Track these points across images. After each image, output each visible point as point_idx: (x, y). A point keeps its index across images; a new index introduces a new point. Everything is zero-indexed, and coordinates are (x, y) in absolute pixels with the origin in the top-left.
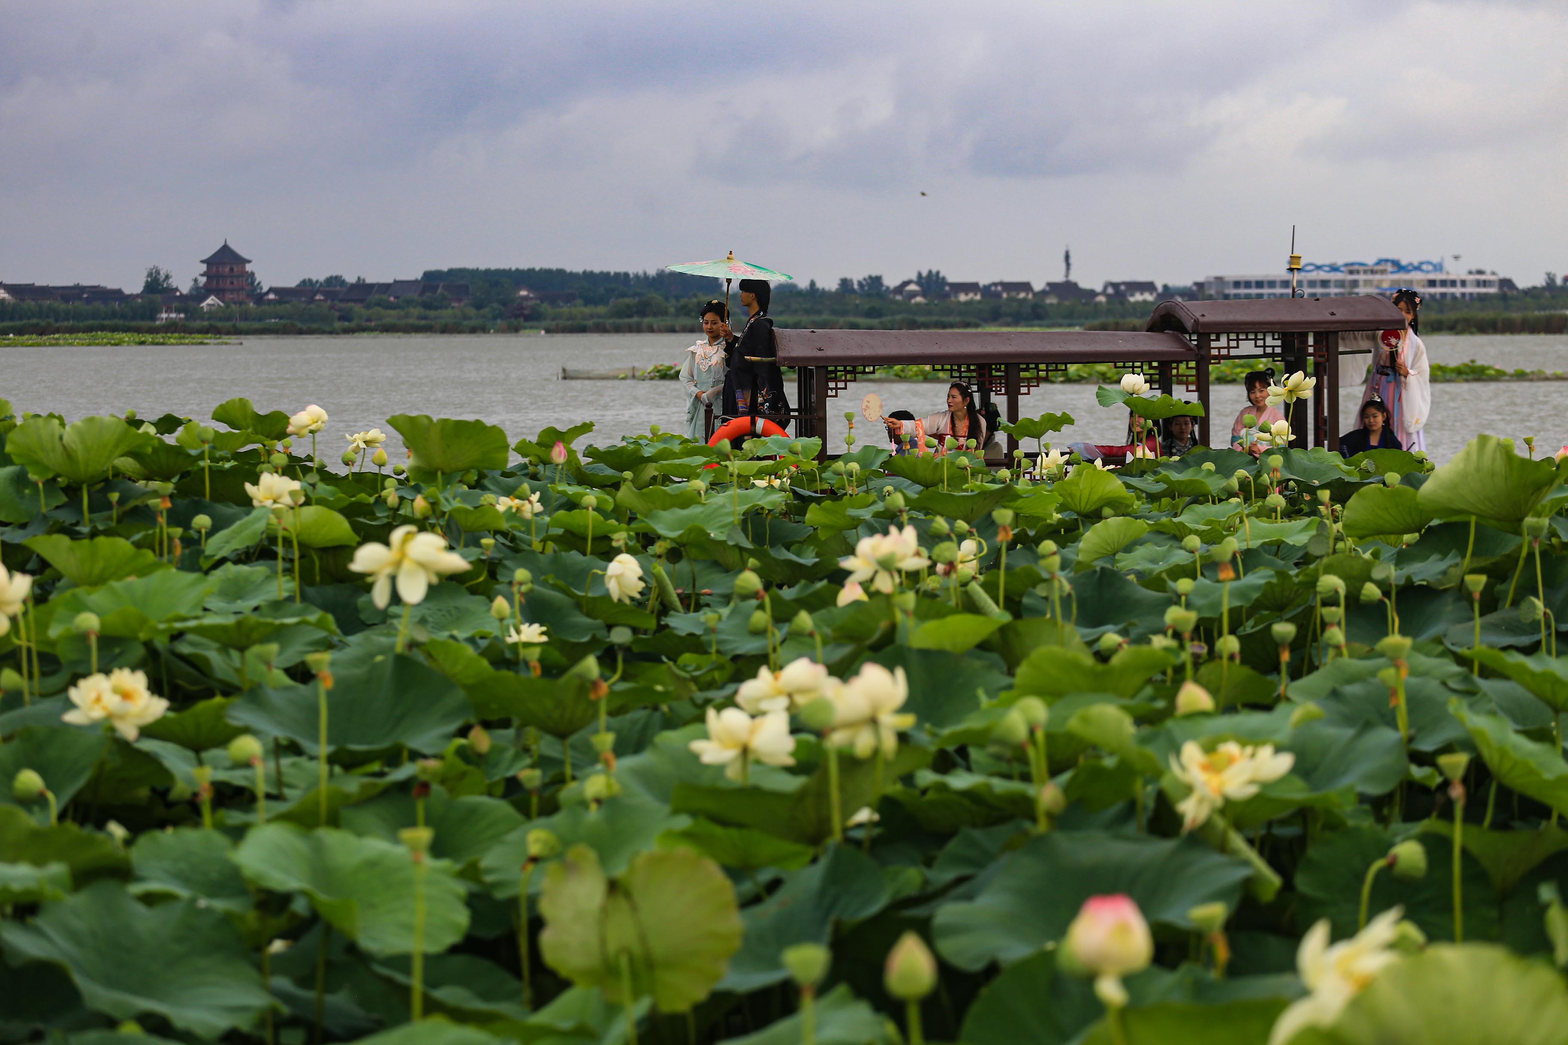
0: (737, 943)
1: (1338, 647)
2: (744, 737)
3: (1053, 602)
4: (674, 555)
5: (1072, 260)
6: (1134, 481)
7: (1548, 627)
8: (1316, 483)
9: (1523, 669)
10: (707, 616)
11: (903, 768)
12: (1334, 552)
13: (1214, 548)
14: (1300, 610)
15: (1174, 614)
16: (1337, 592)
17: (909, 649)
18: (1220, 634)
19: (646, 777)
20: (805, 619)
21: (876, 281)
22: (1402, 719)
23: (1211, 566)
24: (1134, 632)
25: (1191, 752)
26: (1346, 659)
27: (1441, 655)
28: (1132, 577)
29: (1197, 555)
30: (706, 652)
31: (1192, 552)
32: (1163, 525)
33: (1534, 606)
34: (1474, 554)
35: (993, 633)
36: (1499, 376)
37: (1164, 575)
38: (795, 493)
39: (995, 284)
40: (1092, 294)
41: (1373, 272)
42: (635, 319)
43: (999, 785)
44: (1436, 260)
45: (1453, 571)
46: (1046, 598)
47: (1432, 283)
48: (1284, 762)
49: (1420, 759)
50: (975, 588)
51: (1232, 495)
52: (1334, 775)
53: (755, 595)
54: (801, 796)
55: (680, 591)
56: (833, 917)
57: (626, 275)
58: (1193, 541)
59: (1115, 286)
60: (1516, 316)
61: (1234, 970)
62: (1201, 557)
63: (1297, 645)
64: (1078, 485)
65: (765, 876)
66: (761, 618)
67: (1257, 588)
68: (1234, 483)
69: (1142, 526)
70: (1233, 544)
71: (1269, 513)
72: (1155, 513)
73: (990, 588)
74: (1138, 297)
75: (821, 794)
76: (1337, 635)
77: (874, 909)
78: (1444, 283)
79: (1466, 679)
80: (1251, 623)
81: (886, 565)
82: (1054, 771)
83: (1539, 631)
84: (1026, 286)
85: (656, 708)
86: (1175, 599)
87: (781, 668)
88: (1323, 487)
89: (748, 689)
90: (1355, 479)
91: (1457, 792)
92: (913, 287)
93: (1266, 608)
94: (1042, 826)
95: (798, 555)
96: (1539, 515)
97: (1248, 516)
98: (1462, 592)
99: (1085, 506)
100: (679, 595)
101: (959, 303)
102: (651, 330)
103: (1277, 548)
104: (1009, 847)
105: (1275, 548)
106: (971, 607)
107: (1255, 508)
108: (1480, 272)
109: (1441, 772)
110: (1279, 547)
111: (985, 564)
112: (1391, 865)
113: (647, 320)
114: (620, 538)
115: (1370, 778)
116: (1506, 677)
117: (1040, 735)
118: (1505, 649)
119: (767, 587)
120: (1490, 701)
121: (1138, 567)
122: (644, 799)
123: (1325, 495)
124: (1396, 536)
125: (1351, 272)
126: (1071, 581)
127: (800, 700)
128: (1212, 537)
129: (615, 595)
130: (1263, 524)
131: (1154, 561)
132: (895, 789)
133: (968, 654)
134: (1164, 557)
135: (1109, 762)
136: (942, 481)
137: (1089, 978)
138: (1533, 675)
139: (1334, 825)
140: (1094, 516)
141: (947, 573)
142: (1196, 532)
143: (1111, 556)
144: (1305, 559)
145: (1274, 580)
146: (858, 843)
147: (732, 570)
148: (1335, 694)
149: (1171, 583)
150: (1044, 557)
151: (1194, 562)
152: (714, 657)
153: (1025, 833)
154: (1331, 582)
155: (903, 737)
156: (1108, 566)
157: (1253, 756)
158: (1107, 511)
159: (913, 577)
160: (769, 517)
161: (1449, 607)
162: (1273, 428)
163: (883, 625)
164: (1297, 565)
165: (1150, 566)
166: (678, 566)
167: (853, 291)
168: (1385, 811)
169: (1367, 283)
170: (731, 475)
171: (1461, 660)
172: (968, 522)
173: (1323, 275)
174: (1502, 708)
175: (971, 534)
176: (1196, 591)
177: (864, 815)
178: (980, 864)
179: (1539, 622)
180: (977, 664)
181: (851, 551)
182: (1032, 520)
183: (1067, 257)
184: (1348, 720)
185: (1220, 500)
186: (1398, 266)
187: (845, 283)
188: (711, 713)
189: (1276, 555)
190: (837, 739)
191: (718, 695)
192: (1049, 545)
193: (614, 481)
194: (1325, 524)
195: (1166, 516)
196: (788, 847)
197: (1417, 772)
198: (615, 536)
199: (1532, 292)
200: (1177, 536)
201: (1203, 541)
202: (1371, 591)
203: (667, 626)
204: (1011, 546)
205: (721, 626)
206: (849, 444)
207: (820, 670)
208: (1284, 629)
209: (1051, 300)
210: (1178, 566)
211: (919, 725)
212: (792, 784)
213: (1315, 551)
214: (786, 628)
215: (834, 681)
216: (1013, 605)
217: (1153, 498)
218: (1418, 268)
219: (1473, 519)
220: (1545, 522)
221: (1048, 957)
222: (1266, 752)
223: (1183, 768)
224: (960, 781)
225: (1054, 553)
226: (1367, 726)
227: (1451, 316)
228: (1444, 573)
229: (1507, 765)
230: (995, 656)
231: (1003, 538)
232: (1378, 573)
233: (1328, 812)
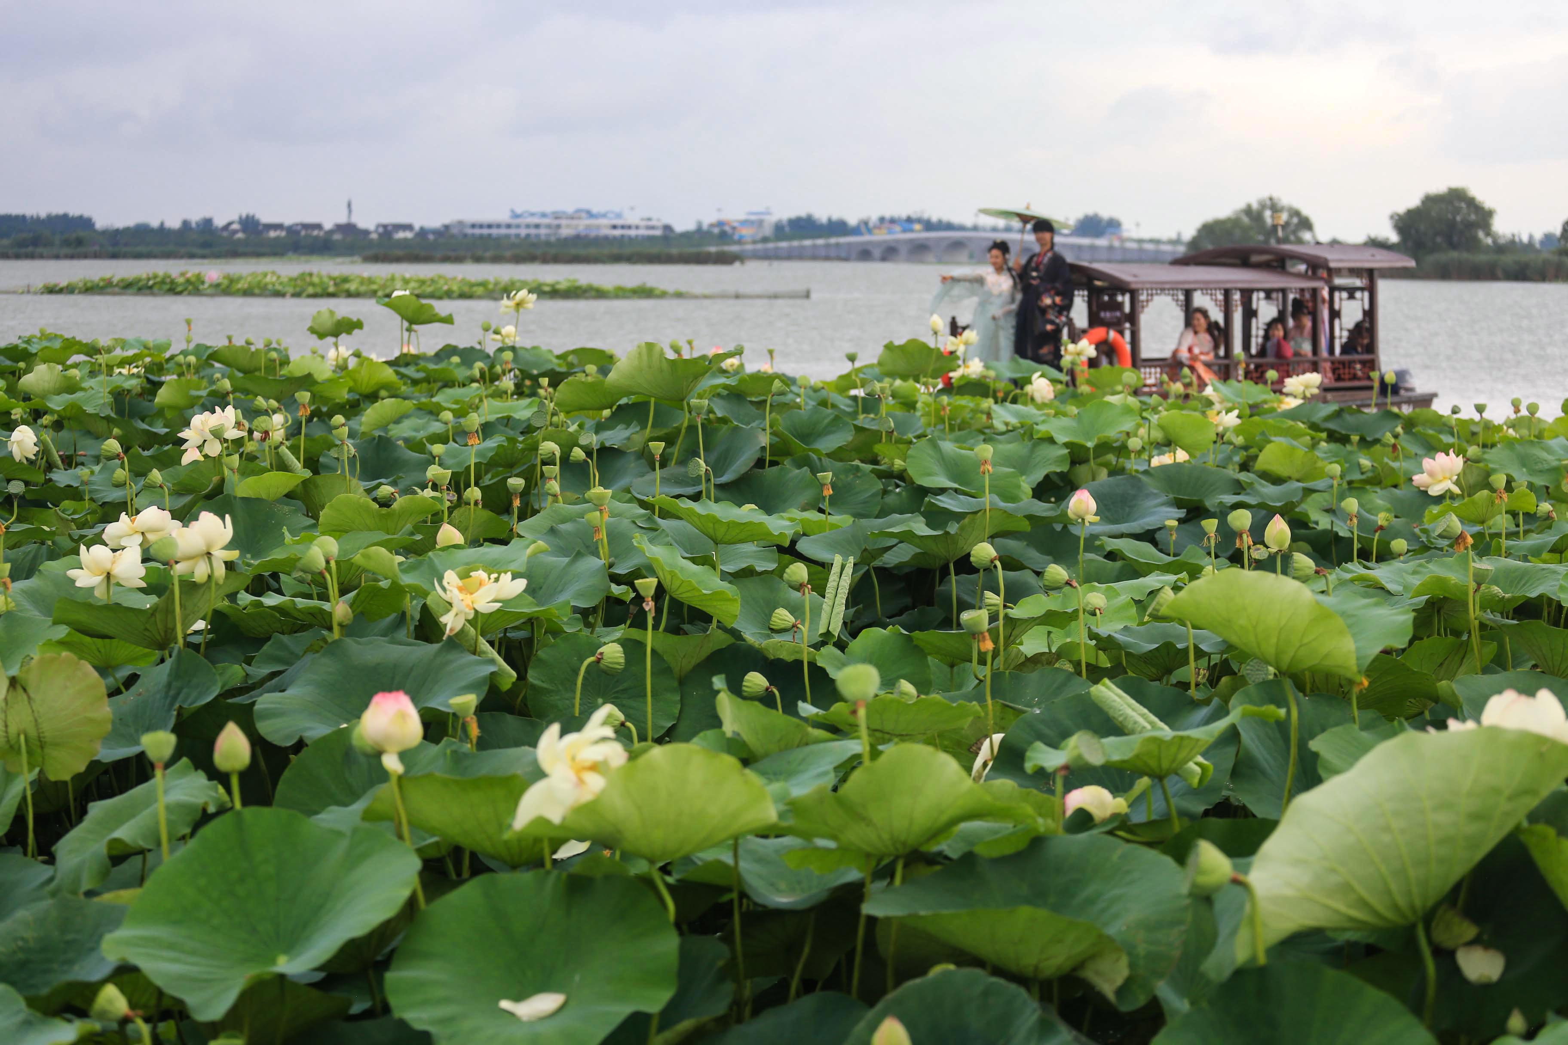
0: (109, 727)
1: (555, 496)
2: (108, 566)
3: (343, 460)
4: (58, 425)
5: (353, 207)
6: (403, 370)
7: (708, 480)
8: (535, 372)
9: (692, 511)
10: (83, 472)
11: (230, 590)
12: (551, 424)
13: (462, 420)
14: (525, 467)
15: (433, 471)
16: (554, 454)
17: (235, 497)
18: (468, 486)
19: (33, 596)
20: (156, 475)
21: (208, 222)
22: (604, 550)
23: (461, 434)
24: (402, 484)
25: (450, 577)
26: (561, 504)
27: (629, 501)
28: (400, 443)
29: (450, 426)
30: (82, 499)
31: (446, 423)
32: (424, 404)
33: (699, 465)
34: (653, 426)
35: (297, 486)
36: (663, 295)
37: (424, 440)
38: (148, 379)
39: (297, 225)
40: (366, 232)
41: (572, 218)
42: (30, 249)
43: (301, 602)
44: (617, 209)
45: (636, 437)
46: (338, 459)
47: (614, 227)
48: (521, 584)
49: (616, 579)
50: (284, 450)
51: (473, 380)
52: (555, 591)
53: (118, 456)
54: (154, 610)
55: (61, 453)
56: (177, 706)
57: (24, 217)
58: (448, 416)
59: (385, 226)
60: (674, 251)
61: (483, 744)
62: (452, 427)
63: (525, 494)
64: (359, 373)
65: (124, 673)
66: (121, 474)
67: (491, 449)
68: (477, 373)
69: (409, 404)
70: (474, 420)
71: (500, 394)
72: (417, 394)
73: (294, 449)
74: (401, 235)
75: (169, 611)
76: (554, 486)
77: (209, 699)
78: (623, 227)
79: (650, 519)
80: (489, 476)
81: (217, 434)
82: (343, 592)
83: (700, 483)
84: (319, 226)
85: (43, 543)
86: (432, 459)
87: (138, 512)
88: (543, 375)
89: (111, 530)
90: (563, 369)
91: (649, 606)
92: (235, 226)
93: (501, 466)
94: (336, 634)
95: (150, 425)
96: (700, 397)
97: (486, 397)
98: (645, 455)
99: (366, 389)
100: (60, 456)
101: (270, 239)
102: (41, 257)
103: (507, 421)
104: (310, 649)
105: (506, 421)
106: (282, 466)
107: (490, 391)
108: (649, 219)
109: (635, 590)
110: (508, 420)
111: (290, 432)
112: (599, 661)
113: (39, 250)
114: (17, 413)
115: (580, 595)
116: (681, 519)
117: (333, 564)
118: (677, 497)
119: (127, 449)
120: (667, 535)
121: (405, 435)
122: (34, 613)
123: (545, 381)
124: (595, 412)
125: (557, 218)
126: (355, 446)
127: (151, 537)
128: (460, 414)
129: (17, 457)
130: (497, 403)
131: (417, 430)
132: (223, 604)
133: (278, 501)
134: (424, 428)
135: (384, 584)
136: (260, 369)
137: (378, 754)
138: (699, 516)
139: (556, 632)
140: (373, 397)
141: (263, 440)
142: (449, 409)
143: (385, 428)
144: (528, 429)
145: (506, 444)
146: (196, 647)
147: (100, 437)
148: (552, 531)
149: (428, 445)
150: (337, 428)
151: (448, 431)
152: (87, 504)
153: (324, 640)
154: (550, 447)
155: (230, 566)
156: (382, 434)
157: (497, 580)
158: (383, 393)
159: (238, 443)
160: (128, 397)
161: (632, 465)
162: (504, 331)
163: (215, 479)
164: (522, 433)
165: (413, 434)
166: (60, 434)
167: (191, 229)
168: (591, 619)
169: (568, 226)
170: (100, 365)
171: (643, 504)
172: (278, 401)
173: (535, 220)
174: (676, 541)
175: (280, 409)
176: (447, 452)
177: (200, 625)
178: (289, 663)
179: (700, 477)
180: (286, 508)
181: (187, 424)
182: (325, 400)
183: (349, 205)
184: (562, 551)
185: (464, 385)
186: (590, 214)
187: (186, 224)
188: (83, 548)
189: (506, 425)
190: (179, 569)
191: (90, 533)
192: (339, 419)
193: (13, 369)
194: (544, 403)
195: (426, 397)
196: (140, 650)
197: (617, 590)
198: (13, 412)
199: (686, 235)
200: (434, 412)
201: (454, 416)
202: (578, 454)
203: (50, 480)
204: (309, 420)
205: (93, 478)
206: (189, 342)
207: (167, 514)
208: (516, 482)
209: (337, 237)
210: (434, 434)
211: (242, 555)
212: (148, 602)
213: (536, 423)
214: (142, 482)
215: (177, 523)
216: (312, 463)
217: (415, 382)
218: (604, 216)
219: (653, 400)
220: (706, 402)
221: (343, 736)
222: (506, 577)
223: (444, 589)
224: (271, 600)
225: (343, 425)
226: (579, 555)
227: (627, 251)
228: (628, 439)
229: (676, 584)
230: (299, 503)
231: (303, 414)
232: (583, 441)
233: (549, 620)
